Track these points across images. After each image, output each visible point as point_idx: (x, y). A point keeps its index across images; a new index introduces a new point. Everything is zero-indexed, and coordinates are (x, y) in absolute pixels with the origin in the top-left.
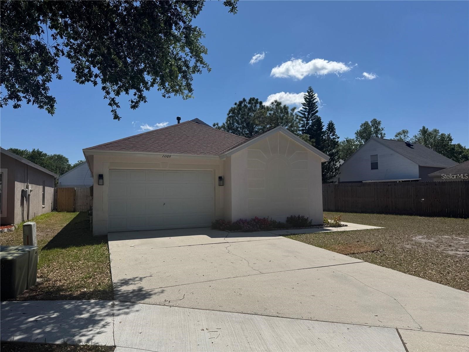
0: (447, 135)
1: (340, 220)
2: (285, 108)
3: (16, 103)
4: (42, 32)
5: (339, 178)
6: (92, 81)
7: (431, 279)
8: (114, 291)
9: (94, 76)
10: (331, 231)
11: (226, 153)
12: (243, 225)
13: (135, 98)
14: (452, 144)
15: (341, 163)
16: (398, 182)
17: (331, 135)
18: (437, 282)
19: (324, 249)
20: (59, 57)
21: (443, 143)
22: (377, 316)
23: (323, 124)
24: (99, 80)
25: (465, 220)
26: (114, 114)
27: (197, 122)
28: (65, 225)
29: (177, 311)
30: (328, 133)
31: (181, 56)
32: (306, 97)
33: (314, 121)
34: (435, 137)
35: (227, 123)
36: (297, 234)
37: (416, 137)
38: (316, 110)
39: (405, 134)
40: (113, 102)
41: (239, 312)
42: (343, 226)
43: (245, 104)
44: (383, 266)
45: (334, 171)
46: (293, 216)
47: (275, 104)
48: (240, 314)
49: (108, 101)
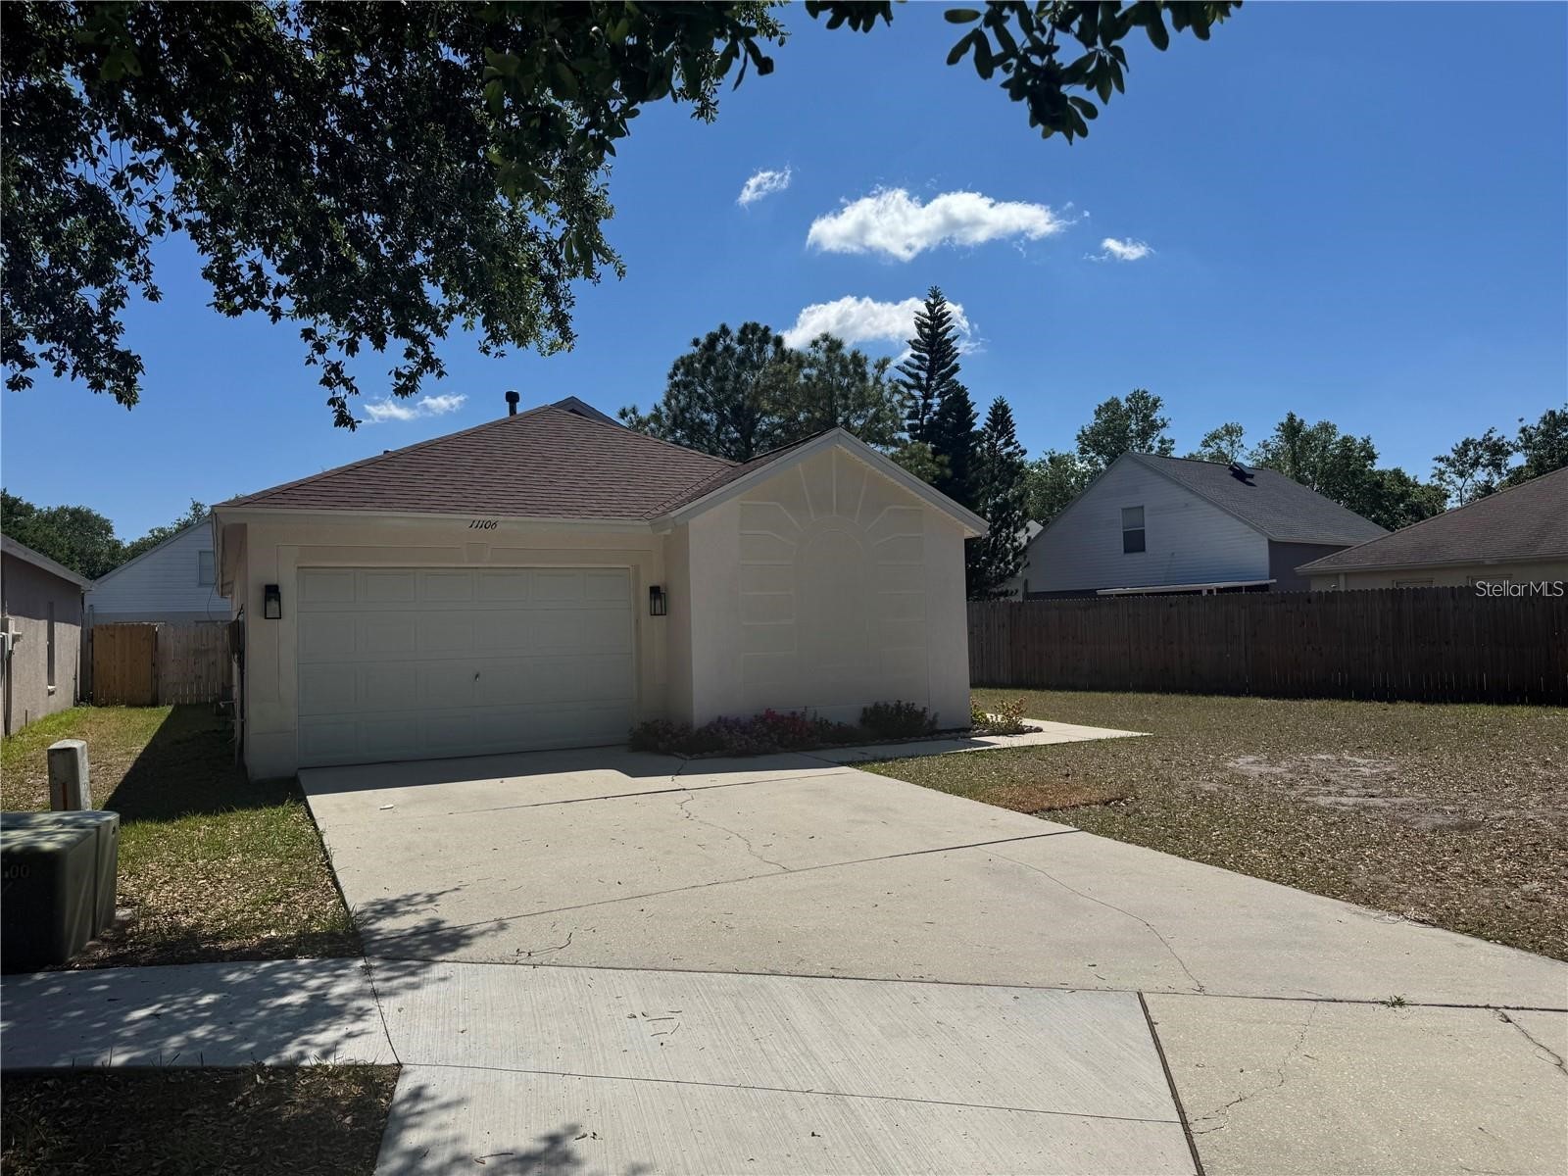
0: (1359, 440)
1: (1021, 713)
2: (857, 360)
3: (17, 375)
4: (99, 152)
5: (1026, 581)
6: (266, 308)
7: (1252, 871)
8: (361, 933)
9: (271, 291)
10: (992, 747)
11: (673, 514)
12: (728, 737)
13: (409, 365)
14: (1376, 468)
15: (1032, 534)
16: (1205, 593)
17: (999, 443)
18: (1267, 879)
19: (967, 800)
20: (162, 235)
21: (1348, 465)
22: (1094, 966)
23: (974, 409)
24: (286, 303)
25: (1390, 706)
26: (336, 411)
27: (571, 411)
28: (139, 749)
29: (555, 975)
30: (991, 437)
31: (536, 228)
32: (923, 322)
33: (946, 398)
34: (1325, 448)
35: (667, 404)
36: (891, 759)
37: (1265, 445)
38: (953, 363)
39: (1234, 438)
40: (334, 376)
41: (727, 970)
42: (1031, 730)
43: (728, 342)
44: (1128, 842)
45: (1010, 557)
46: (882, 704)
47: (824, 345)
48: (730, 975)
49: (320, 372)
